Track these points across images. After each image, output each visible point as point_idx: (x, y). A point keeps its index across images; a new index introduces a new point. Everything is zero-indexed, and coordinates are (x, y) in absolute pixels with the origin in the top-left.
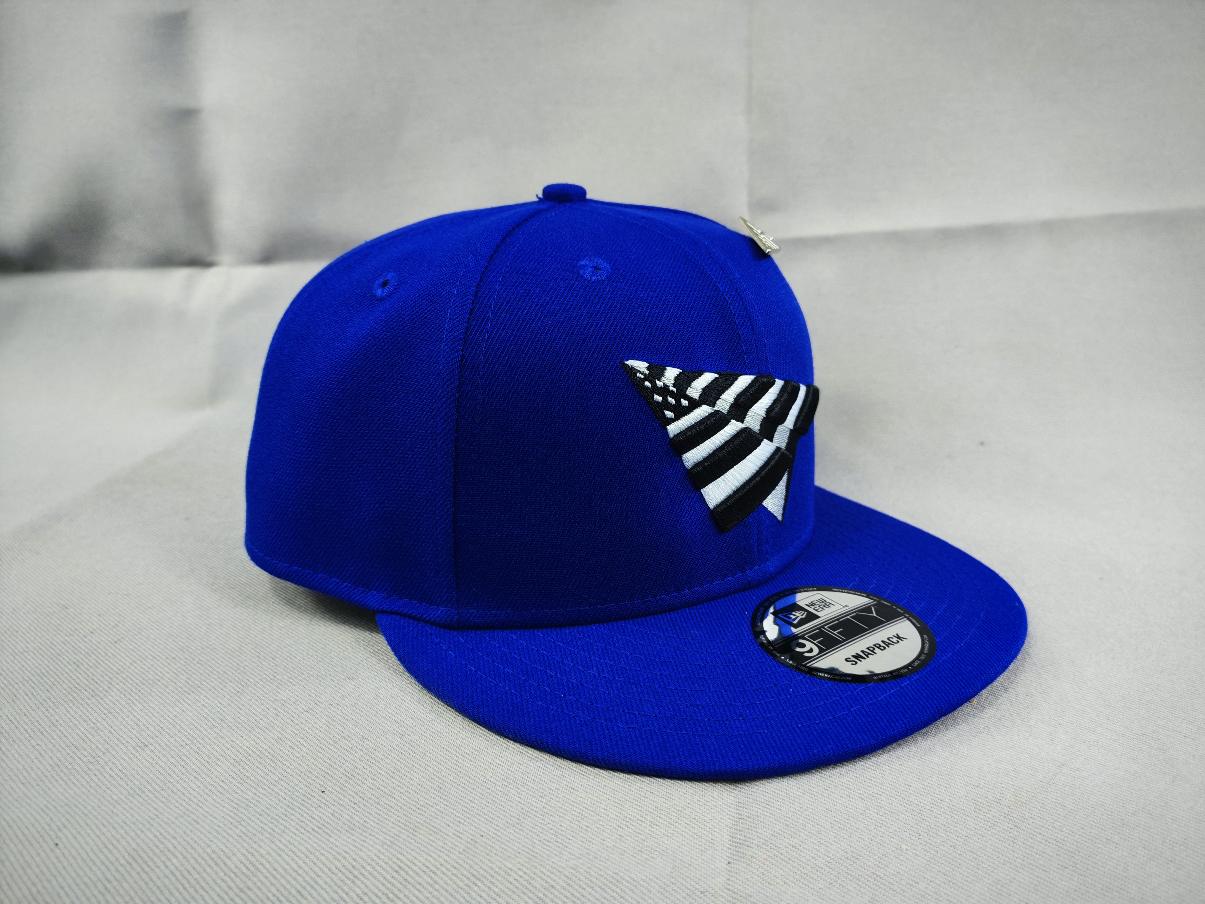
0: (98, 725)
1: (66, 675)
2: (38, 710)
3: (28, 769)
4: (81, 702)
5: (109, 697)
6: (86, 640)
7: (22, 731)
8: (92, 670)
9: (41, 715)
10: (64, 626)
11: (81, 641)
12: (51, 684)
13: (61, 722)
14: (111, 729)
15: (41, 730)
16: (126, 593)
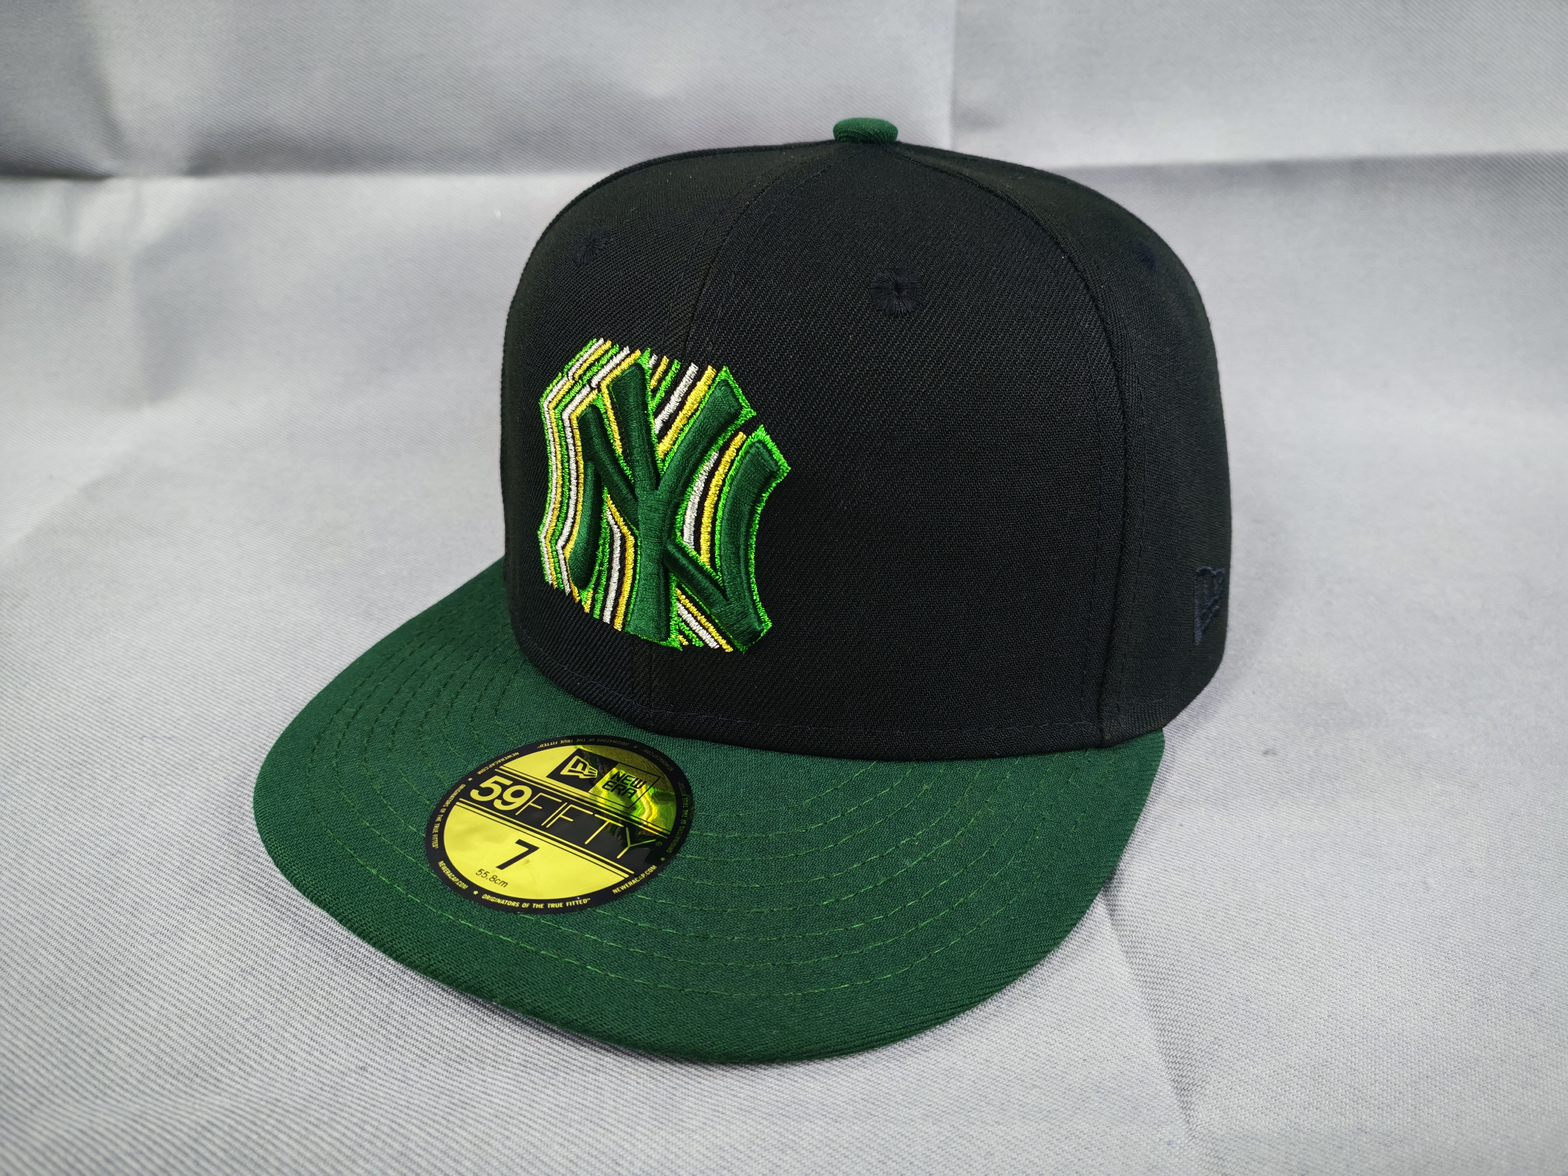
0: (239, 963)
1: (148, 886)
2: (133, 950)
3: (168, 1050)
4: (193, 927)
5: (233, 915)
6: (147, 822)
7: (126, 987)
8: (182, 873)
9: (142, 956)
10: (100, 801)
11: (140, 824)
12: (130, 902)
13: (179, 965)
14: (261, 970)
15: (156, 982)
16: (168, 736)
